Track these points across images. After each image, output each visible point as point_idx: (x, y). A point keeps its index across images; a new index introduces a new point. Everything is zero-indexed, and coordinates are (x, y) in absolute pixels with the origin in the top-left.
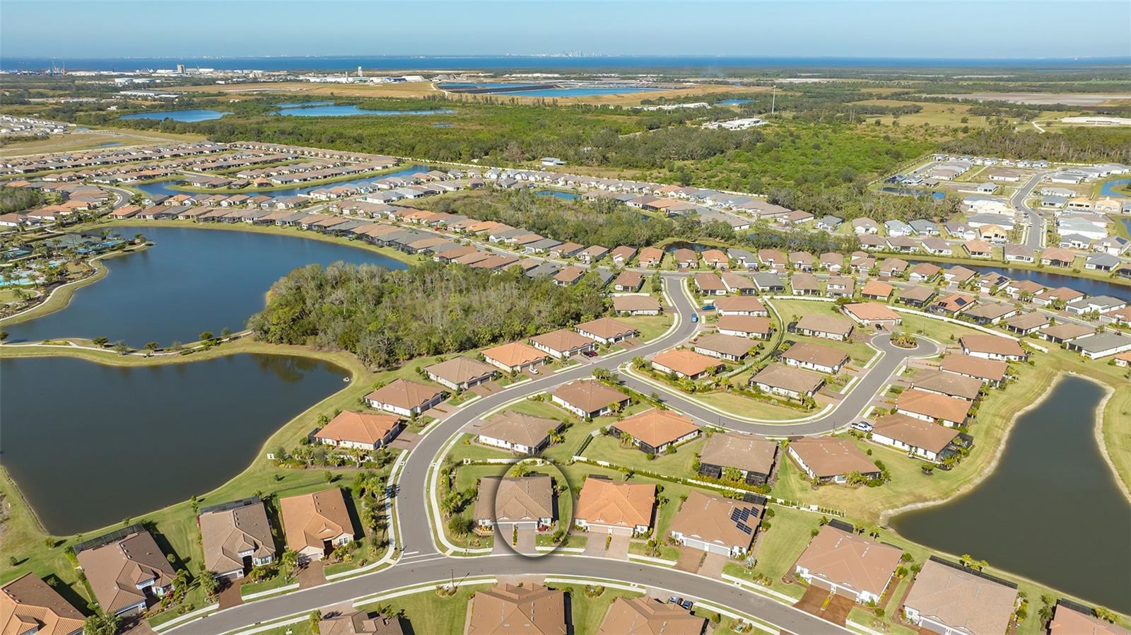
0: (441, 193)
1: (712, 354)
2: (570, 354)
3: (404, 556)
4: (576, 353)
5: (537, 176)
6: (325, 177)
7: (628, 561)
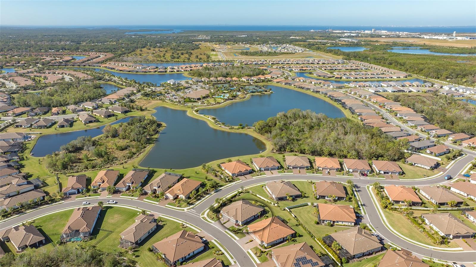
0: (408, 92)
1: (426, 196)
2: (353, 171)
3: (191, 211)
4: (357, 172)
5: (472, 91)
6: (366, 78)
7: (246, 252)
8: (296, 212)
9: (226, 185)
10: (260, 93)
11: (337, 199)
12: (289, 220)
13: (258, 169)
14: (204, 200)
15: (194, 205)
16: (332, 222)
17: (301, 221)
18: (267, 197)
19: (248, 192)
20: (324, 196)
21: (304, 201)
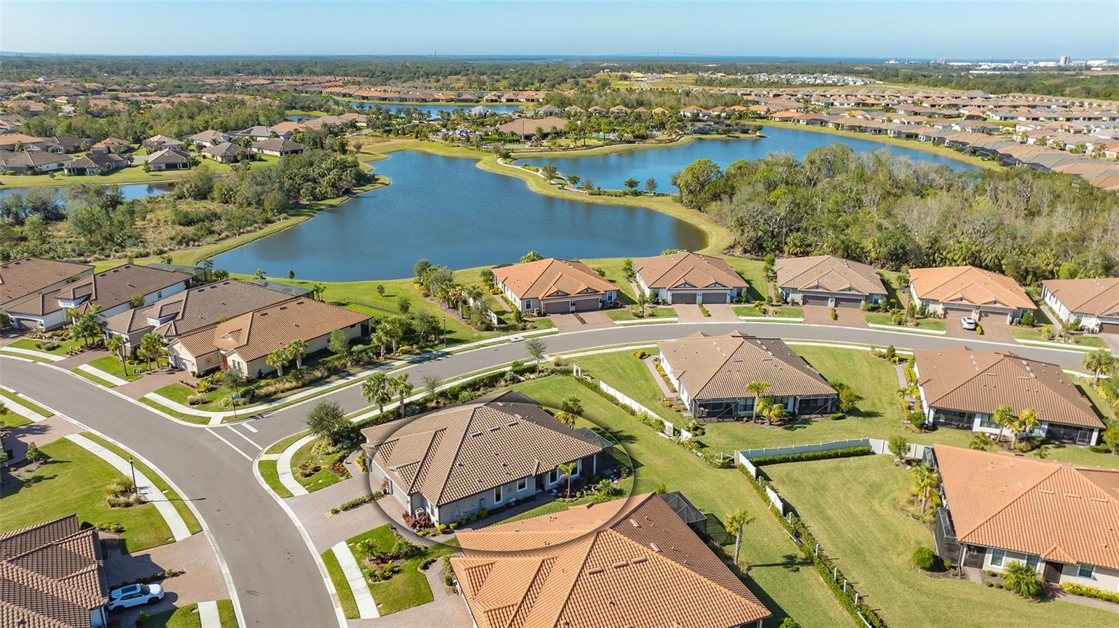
2: (1101, 326)
3: (237, 426)
8: (796, 483)
9: (480, 338)
10: (724, 136)
11: (1040, 433)
12: (742, 520)
13: (648, 292)
14: (340, 387)
15: (275, 405)
16: (1040, 568)
17: (825, 542)
18: (651, 397)
19: (568, 372)
20: (962, 415)
21: (850, 431)
